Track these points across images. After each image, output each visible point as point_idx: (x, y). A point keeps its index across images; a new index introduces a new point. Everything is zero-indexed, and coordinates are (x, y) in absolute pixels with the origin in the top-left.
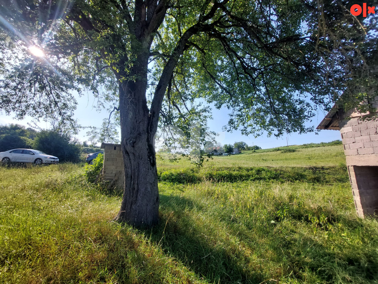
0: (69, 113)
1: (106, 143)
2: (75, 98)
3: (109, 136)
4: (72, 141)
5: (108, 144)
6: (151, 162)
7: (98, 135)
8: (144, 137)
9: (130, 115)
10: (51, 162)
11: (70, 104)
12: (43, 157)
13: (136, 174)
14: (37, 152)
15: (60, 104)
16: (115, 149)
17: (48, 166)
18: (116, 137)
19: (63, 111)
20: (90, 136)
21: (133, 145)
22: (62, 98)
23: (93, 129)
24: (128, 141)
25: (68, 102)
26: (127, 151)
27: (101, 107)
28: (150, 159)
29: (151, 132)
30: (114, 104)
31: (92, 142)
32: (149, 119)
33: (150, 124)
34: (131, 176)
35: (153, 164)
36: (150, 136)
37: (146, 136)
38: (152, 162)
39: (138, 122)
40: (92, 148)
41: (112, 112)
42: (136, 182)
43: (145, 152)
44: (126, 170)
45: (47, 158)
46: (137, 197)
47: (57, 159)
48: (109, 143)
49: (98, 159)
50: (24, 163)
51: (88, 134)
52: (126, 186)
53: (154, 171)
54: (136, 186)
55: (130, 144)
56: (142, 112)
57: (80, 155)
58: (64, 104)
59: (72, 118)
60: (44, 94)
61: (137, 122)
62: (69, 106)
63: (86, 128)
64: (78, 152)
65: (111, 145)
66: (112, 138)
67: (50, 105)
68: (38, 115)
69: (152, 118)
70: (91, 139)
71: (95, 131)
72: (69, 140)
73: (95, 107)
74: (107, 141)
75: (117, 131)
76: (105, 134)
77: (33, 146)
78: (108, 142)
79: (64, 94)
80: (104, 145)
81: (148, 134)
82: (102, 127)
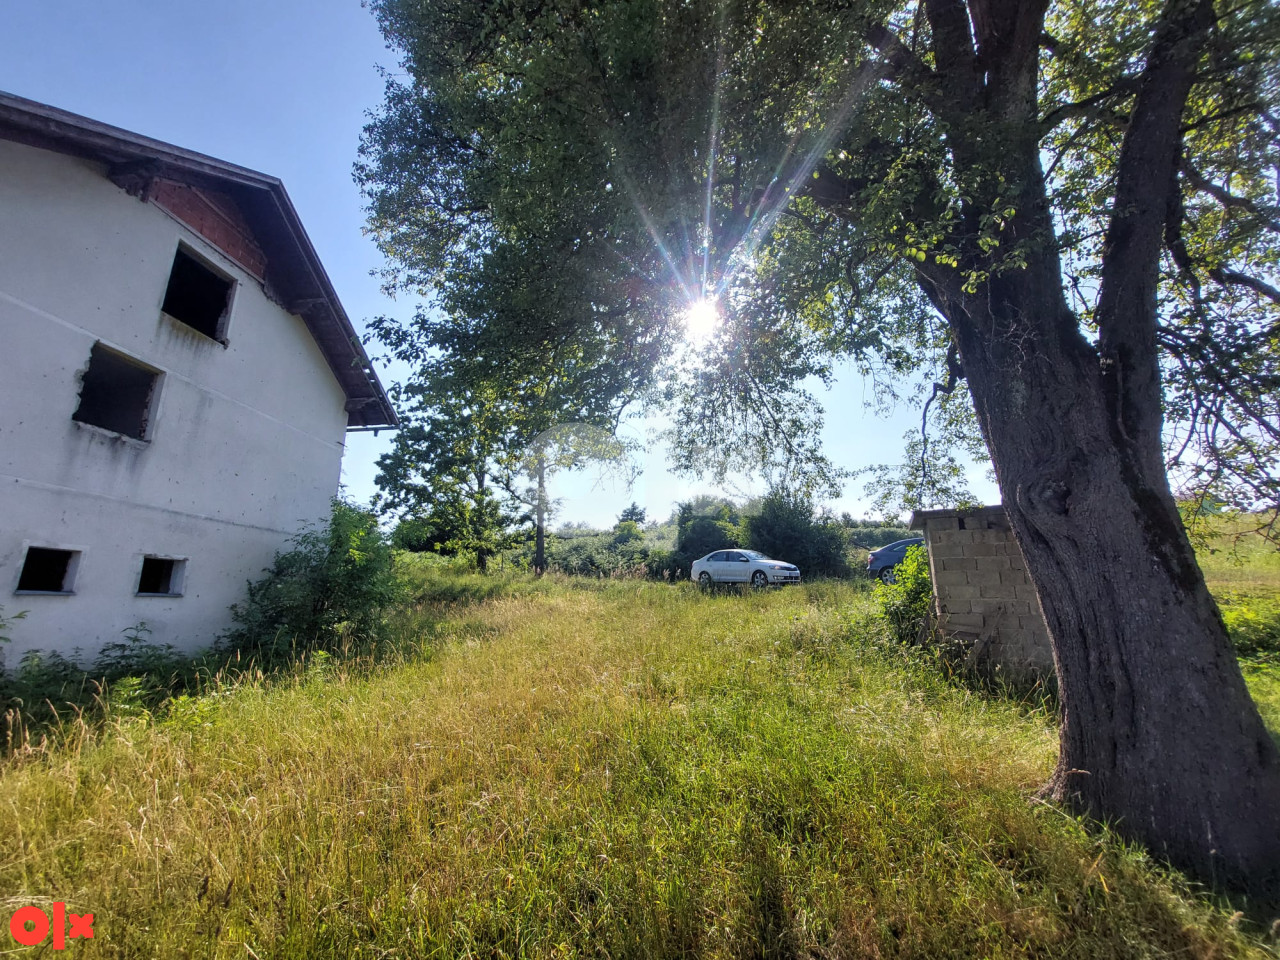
0: (809, 444)
1: (927, 509)
2: (814, 397)
3: (933, 485)
4: (818, 516)
5: (935, 512)
6: (1169, 570)
7: (897, 488)
8: (1107, 467)
9: (1019, 397)
10: (786, 578)
11: (808, 417)
12: (765, 565)
13: (1106, 623)
14: (751, 553)
15: (785, 425)
16: (962, 526)
17: (780, 589)
18: (957, 485)
19: (795, 442)
20: (875, 497)
21: (1062, 503)
22: (786, 409)
23: (879, 473)
24: (1033, 495)
25: (801, 415)
26: (1037, 532)
27: (887, 398)
28: (1163, 556)
29: (1135, 438)
30: (926, 375)
31: (884, 512)
32: (1108, 383)
33: (1120, 404)
34: (1081, 631)
35: (1189, 578)
36: (1135, 455)
37: (1114, 460)
38: (1177, 570)
39: (1058, 413)
40: (868, 530)
41: (928, 404)
42: (1115, 658)
43: (1126, 529)
44: (1048, 604)
45: (772, 568)
46: (1133, 722)
47: (795, 570)
48: (938, 507)
49: (909, 566)
50: (734, 583)
51: (869, 489)
52: (1067, 670)
53: (1203, 613)
54: (1117, 674)
55: (1047, 502)
56: (1065, 369)
57: (845, 555)
58: (794, 422)
59: (819, 454)
60: (750, 411)
61: (1052, 412)
62: (805, 422)
63: (861, 475)
64: (839, 547)
65: (945, 514)
66: (945, 491)
67: (766, 434)
68: (748, 466)
69: (1125, 379)
70: (880, 505)
71: (887, 477)
72: (811, 515)
73: (869, 405)
74: (927, 503)
75: (957, 463)
76: (920, 480)
77: (740, 541)
78: (932, 506)
79: (787, 396)
80: (921, 519)
81: (1122, 451)
82: (905, 461)
